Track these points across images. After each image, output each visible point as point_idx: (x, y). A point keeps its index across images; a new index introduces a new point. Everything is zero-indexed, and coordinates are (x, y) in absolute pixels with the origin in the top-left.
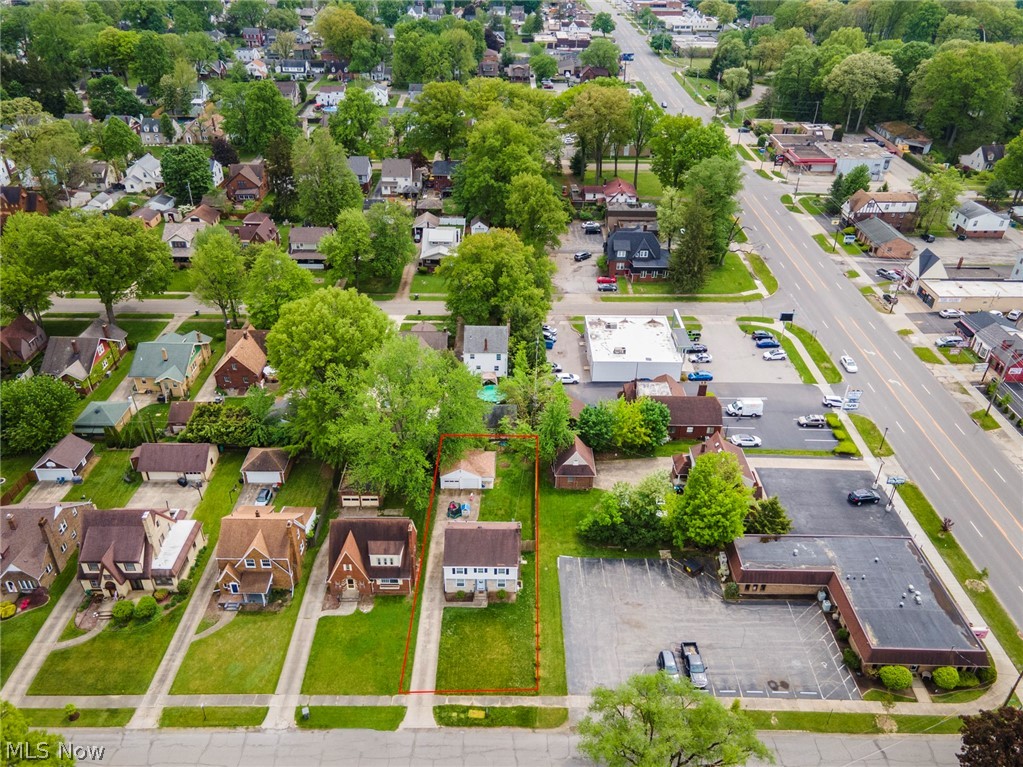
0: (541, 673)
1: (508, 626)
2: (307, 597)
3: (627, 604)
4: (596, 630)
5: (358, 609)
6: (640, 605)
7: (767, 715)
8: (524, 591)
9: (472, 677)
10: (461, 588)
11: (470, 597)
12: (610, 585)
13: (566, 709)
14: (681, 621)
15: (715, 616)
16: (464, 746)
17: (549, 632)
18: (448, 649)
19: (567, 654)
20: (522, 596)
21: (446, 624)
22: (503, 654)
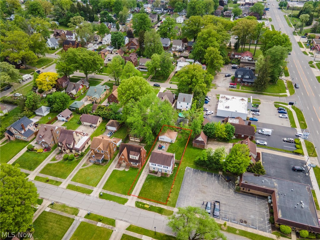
0: (169, 199)
1: (164, 184)
2: (112, 163)
3: (203, 185)
4: (190, 191)
5: (124, 170)
6: (207, 187)
7: (236, 230)
8: (173, 175)
9: (149, 196)
10: (154, 170)
11: (156, 173)
12: (199, 179)
13: (173, 211)
14: (218, 194)
15: (230, 195)
16: (140, 214)
17: (176, 188)
18: (145, 186)
19: (179, 196)
20: (171, 176)
21: (147, 179)
22: (160, 191)
